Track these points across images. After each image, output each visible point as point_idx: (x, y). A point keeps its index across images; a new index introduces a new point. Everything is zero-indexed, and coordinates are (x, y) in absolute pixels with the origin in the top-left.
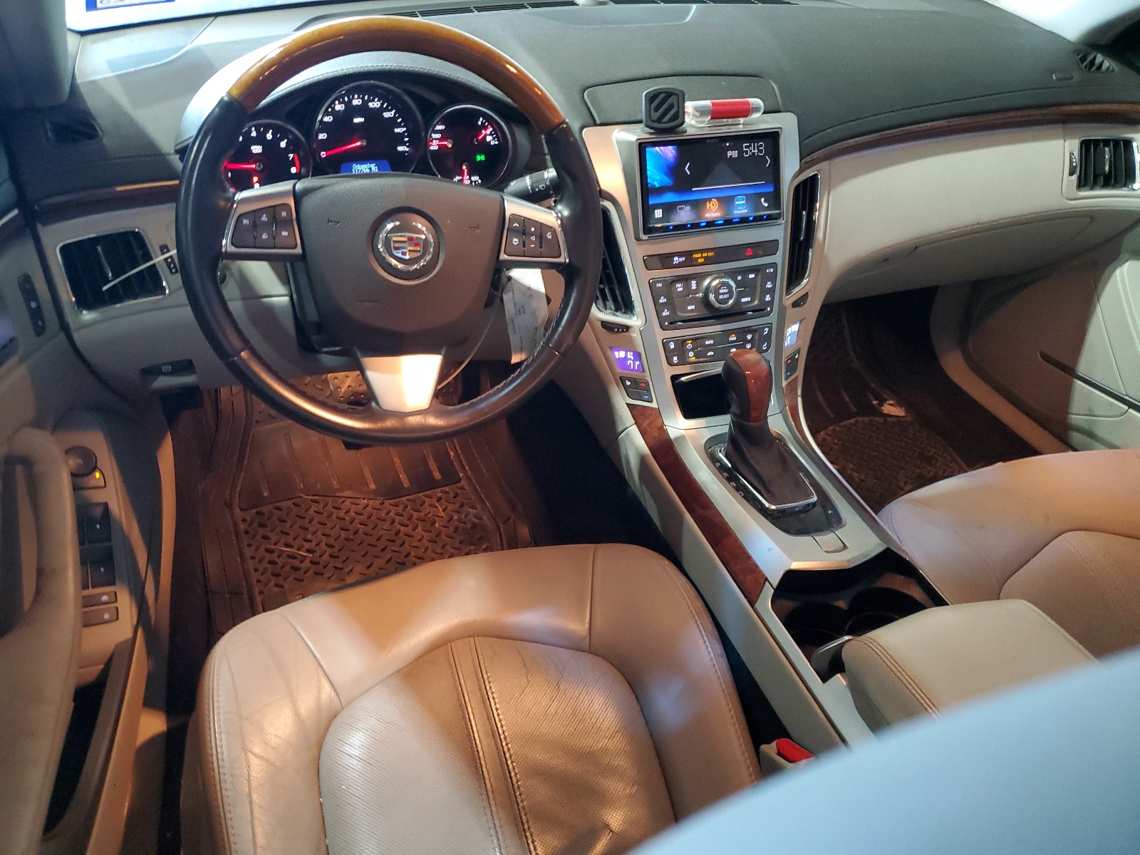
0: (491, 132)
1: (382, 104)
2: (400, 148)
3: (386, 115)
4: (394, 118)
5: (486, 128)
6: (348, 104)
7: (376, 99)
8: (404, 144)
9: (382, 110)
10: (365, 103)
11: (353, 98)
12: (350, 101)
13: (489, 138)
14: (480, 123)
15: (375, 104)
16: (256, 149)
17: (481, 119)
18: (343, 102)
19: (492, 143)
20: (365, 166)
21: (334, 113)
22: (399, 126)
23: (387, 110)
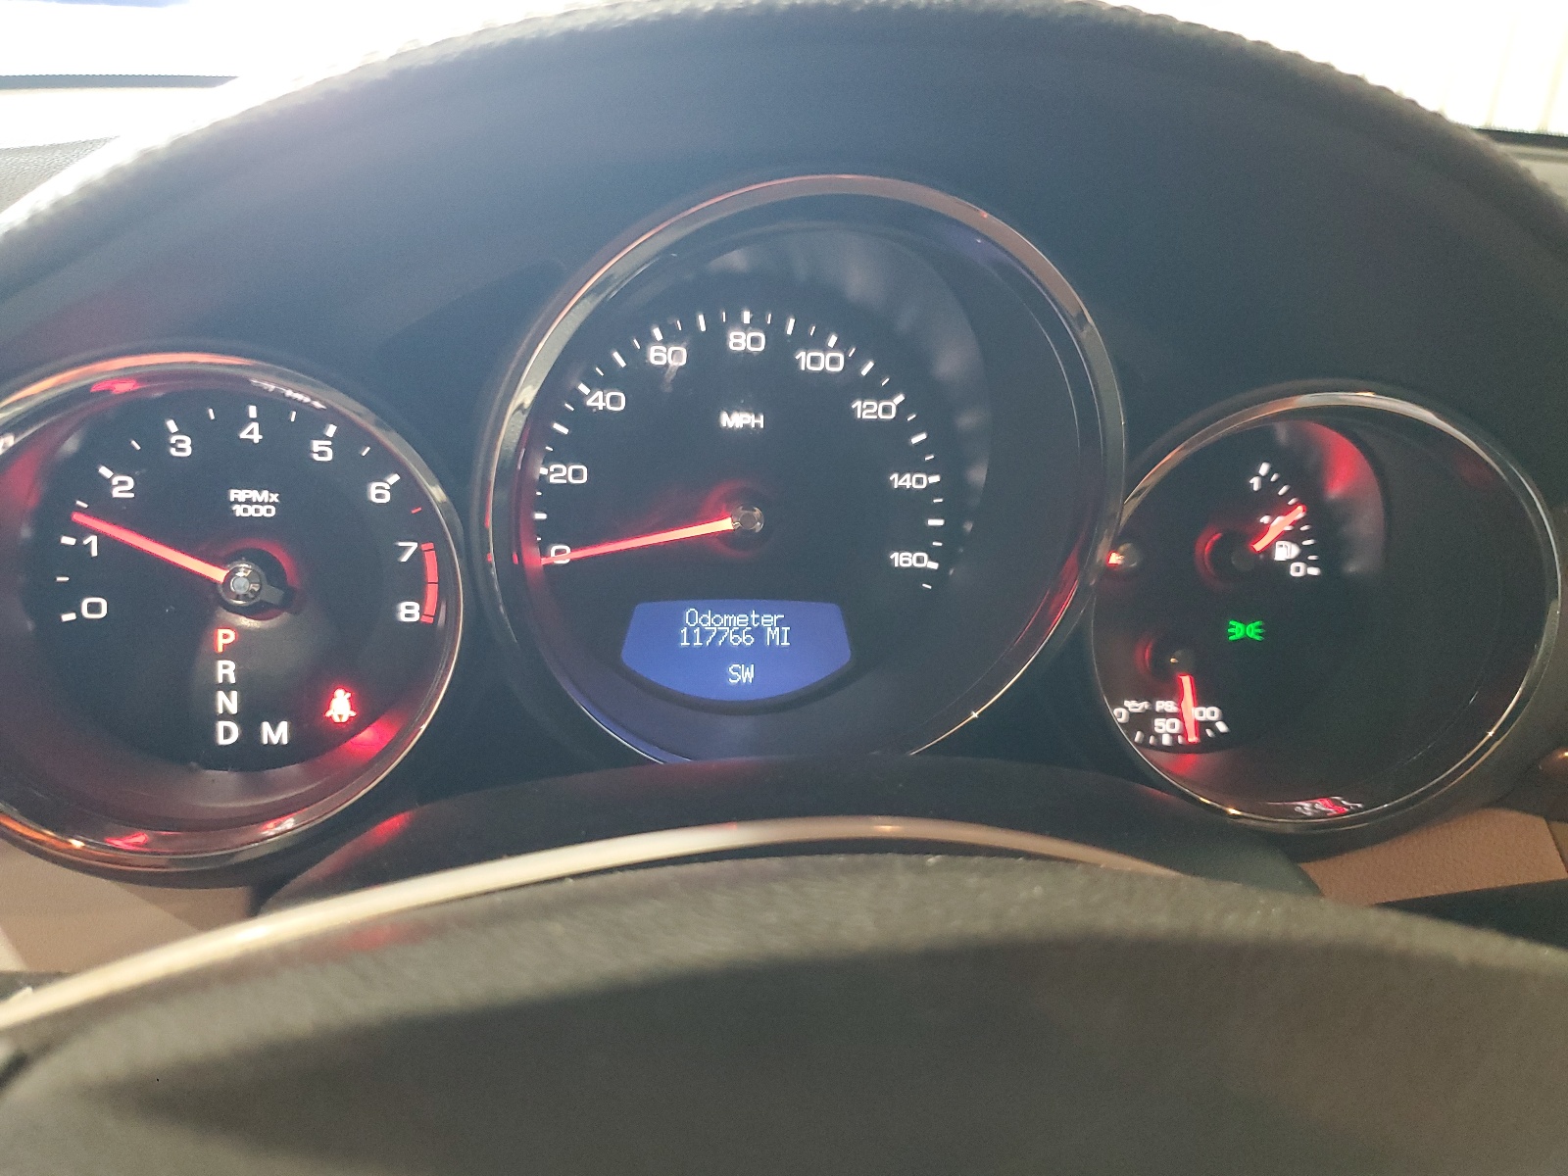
0: (1296, 524)
1: (852, 364)
2: (902, 559)
3: (866, 410)
4: (898, 429)
5: (1280, 508)
6: (708, 350)
7: (833, 340)
8: (917, 541)
9: (852, 386)
10: (781, 349)
11: (735, 320)
12: (718, 333)
13: (1285, 552)
14: (1255, 483)
15: (823, 360)
16: (253, 503)
17: (1264, 469)
18: (689, 333)
19: (1297, 570)
20: (739, 620)
21: (640, 380)
22: (912, 462)
23: (871, 389)
